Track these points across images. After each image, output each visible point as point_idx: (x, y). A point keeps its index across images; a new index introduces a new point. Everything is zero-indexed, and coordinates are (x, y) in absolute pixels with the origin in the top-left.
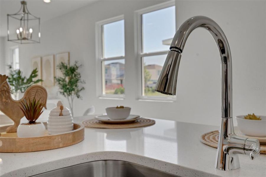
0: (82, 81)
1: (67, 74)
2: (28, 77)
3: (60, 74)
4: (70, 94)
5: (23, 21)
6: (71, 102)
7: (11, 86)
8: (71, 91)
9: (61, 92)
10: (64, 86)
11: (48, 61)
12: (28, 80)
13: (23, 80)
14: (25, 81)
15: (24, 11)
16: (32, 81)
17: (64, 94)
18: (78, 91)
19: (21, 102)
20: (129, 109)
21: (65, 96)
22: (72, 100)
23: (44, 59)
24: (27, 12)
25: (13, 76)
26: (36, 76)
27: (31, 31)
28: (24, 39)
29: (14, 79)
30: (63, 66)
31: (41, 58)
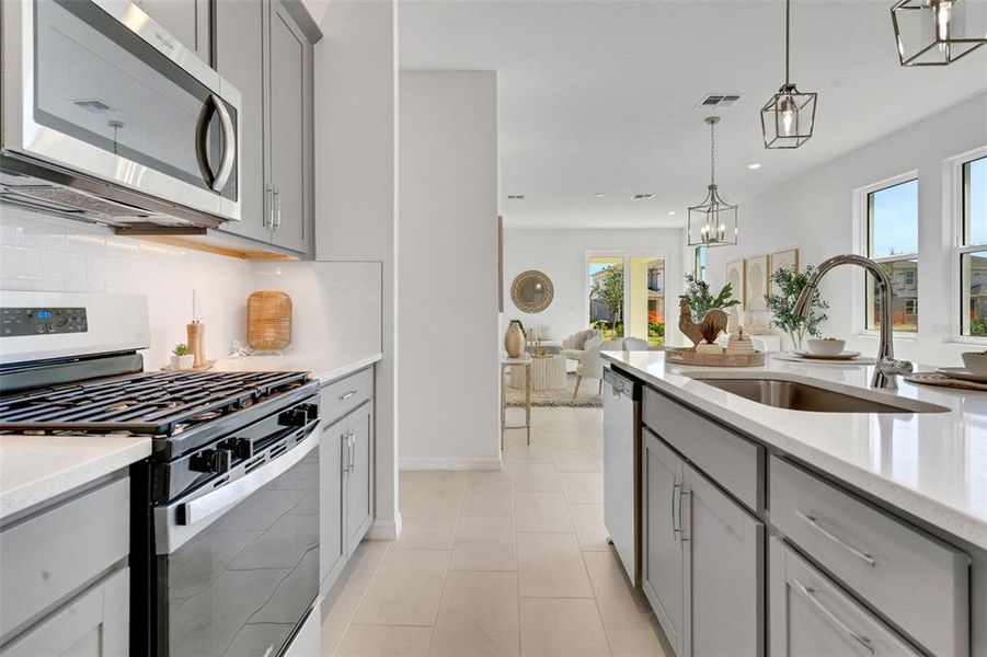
0: (821, 302)
1: (789, 291)
2: (716, 297)
3: (777, 291)
4: (795, 326)
5: (710, 214)
6: (797, 343)
7: (692, 311)
8: (799, 321)
9: (777, 323)
10: (784, 312)
11: (757, 267)
12: (716, 301)
13: (709, 302)
14: (712, 303)
15: (713, 199)
16: (722, 303)
17: (783, 327)
18: (813, 322)
19: (701, 325)
20: (843, 343)
21: (786, 330)
22: (800, 338)
23: (750, 264)
24: (717, 200)
25: (695, 293)
26: (728, 295)
27: (722, 228)
28: (712, 240)
29: (697, 299)
30: (783, 276)
31: (745, 262)
